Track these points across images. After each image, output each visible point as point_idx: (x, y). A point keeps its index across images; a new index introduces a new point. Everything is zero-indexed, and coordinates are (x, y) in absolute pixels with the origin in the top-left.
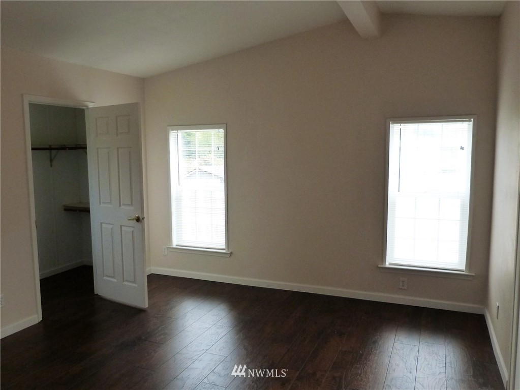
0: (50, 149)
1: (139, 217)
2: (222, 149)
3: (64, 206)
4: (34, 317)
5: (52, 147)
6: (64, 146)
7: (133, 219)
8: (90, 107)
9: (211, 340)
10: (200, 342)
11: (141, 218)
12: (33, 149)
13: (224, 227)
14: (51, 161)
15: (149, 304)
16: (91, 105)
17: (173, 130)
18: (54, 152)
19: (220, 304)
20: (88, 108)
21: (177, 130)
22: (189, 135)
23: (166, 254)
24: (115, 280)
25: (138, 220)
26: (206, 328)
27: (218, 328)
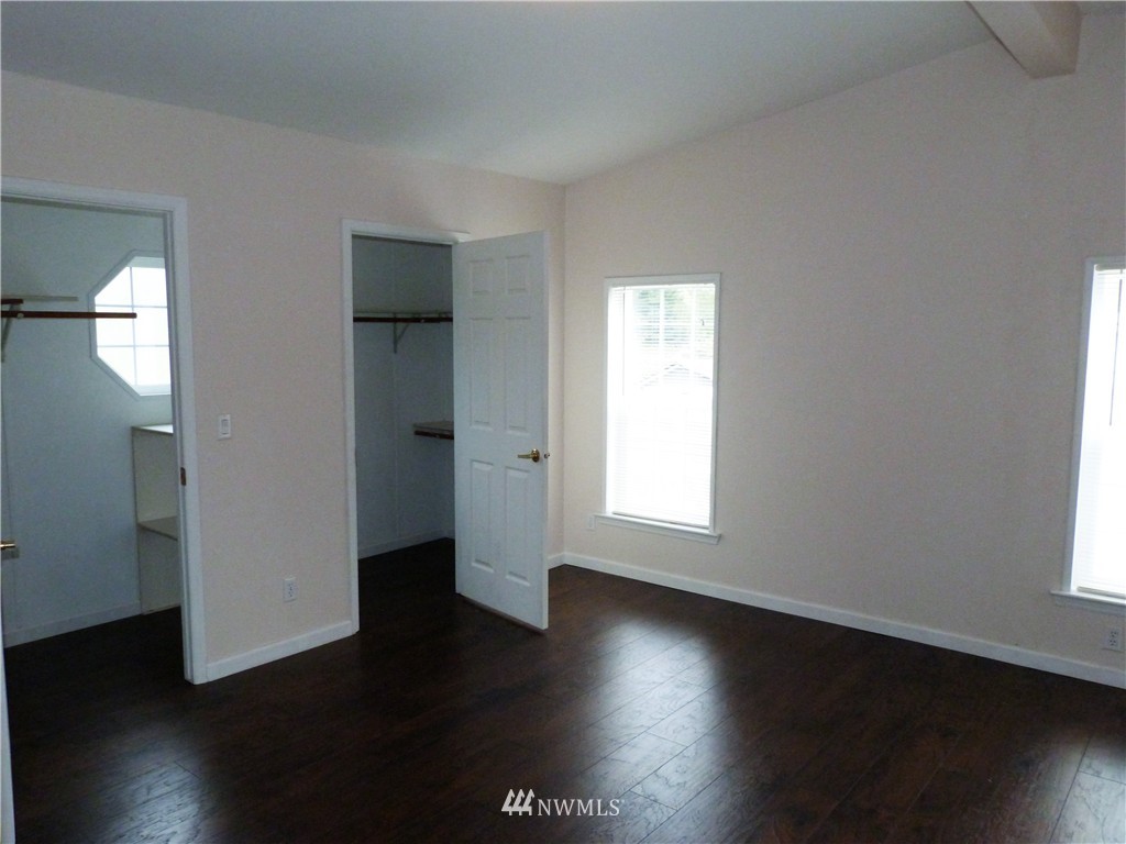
0: (395, 320)
1: (538, 453)
2: (711, 324)
3: (415, 425)
4: (346, 624)
5: (399, 316)
6: (417, 316)
7: (527, 457)
8: (461, 240)
9: (661, 708)
10: (638, 709)
11: (541, 455)
12: (356, 320)
13: (709, 483)
14: (395, 342)
15: (549, 622)
16: (462, 238)
17: (615, 285)
18: (400, 326)
19: (689, 637)
20: (456, 243)
21: (625, 285)
22: (644, 294)
23: (593, 528)
24: (491, 571)
25: (536, 458)
26: (654, 683)
27: (678, 686)
